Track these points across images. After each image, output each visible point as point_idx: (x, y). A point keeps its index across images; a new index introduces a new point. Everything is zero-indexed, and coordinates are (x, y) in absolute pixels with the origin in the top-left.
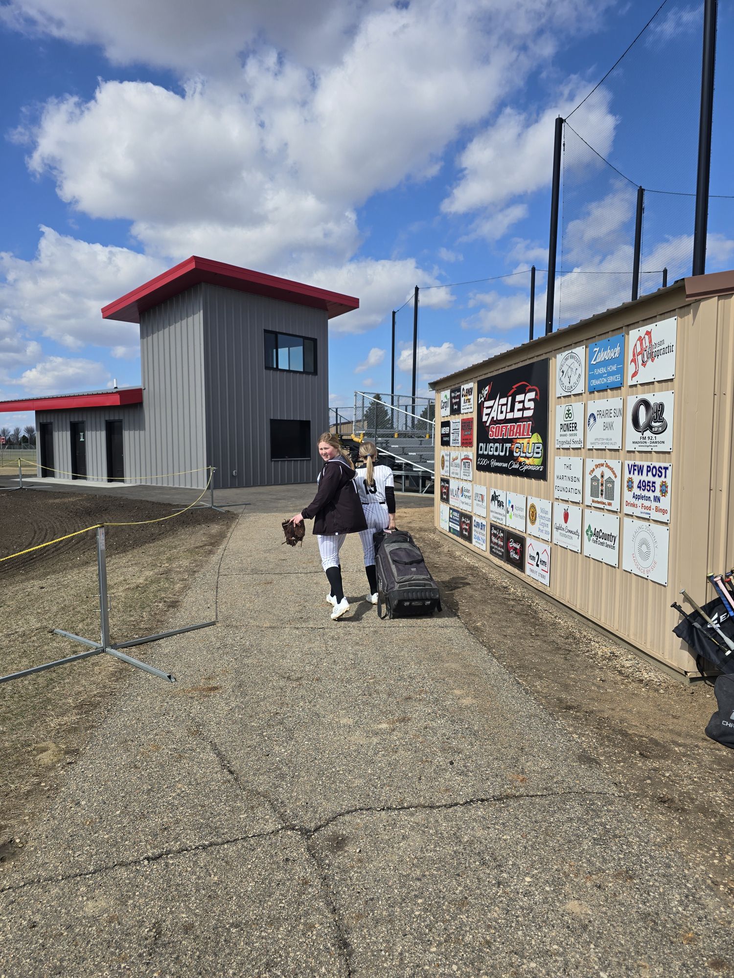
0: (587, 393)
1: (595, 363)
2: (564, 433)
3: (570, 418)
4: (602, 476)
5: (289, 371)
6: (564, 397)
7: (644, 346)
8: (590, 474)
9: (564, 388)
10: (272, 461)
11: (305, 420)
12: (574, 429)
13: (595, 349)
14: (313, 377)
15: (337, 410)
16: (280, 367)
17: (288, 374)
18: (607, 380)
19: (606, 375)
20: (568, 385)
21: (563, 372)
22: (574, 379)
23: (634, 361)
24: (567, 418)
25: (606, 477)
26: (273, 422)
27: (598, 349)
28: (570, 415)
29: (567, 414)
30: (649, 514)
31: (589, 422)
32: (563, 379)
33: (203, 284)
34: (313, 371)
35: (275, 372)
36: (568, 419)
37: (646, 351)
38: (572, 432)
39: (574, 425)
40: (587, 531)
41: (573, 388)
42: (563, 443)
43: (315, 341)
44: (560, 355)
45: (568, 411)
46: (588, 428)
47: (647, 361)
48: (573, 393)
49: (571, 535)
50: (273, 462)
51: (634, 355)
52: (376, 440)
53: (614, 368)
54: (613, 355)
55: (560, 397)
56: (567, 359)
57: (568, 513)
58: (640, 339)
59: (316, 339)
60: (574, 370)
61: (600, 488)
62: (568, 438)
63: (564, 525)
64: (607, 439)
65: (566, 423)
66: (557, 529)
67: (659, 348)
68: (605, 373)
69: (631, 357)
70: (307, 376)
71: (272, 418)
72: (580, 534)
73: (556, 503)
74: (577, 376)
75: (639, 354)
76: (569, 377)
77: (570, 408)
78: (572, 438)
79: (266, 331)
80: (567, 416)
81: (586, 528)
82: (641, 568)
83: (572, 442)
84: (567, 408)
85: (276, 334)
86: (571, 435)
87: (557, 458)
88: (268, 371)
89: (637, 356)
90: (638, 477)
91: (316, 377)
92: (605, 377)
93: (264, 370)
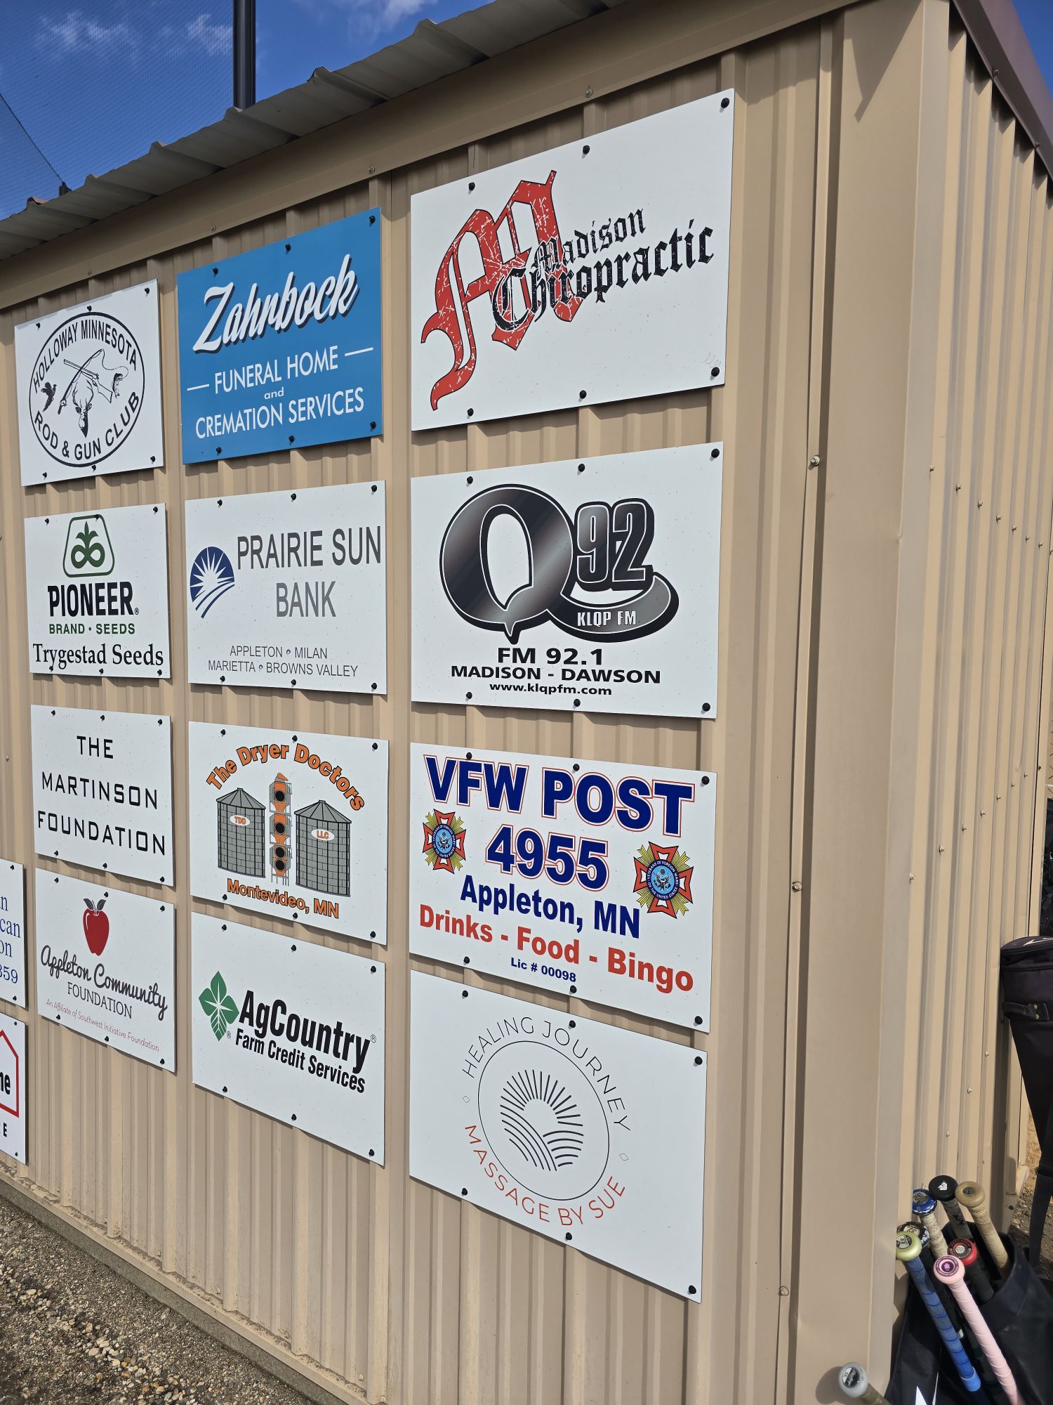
0: (178, 466)
1: (213, 345)
2: (69, 620)
3: (97, 564)
4: (280, 796)
6: (60, 485)
7: (508, 253)
8: (210, 780)
9: (58, 453)
12: (116, 605)
13: (213, 291)
18: (287, 415)
19: (281, 393)
20: (75, 437)
21: (49, 390)
22: (105, 416)
23: (443, 321)
24: (78, 565)
25: (298, 801)
27: (227, 290)
28: (96, 555)
29: (77, 548)
30: (573, 977)
31: (194, 580)
32: (49, 416)
36: (88, 567)
37: (520, 273)
38: (107, 619)
39: (116, 592)
40: (206, 997)
41: (105, 450)
42: (65, 657)
44: (31, 326)
45: (87, 536)
46: (191, 605)
47: (526, 320)
48: (103, 468)
49: (124, 999)
51: (443, 297)
53: (326, 361)
54: (313, 307)
55: (42, 487)
56: (64, 342)
57: (104, 918)
58: (481, 224)
60: (106, 379)
61: (270, 840)
62: (92, 641)
63: (87, 959)
64: (301, 652)
65: (77, 582)
66: (57, 967)
67: (612, 253)
68: (271, 386)
69: (424, 306)
72: (170, 1003)
73: (43, 877)
74: (123, 401)
75: (476, 289)
76: (84, 411)
77: (94, 525)
78: (110, 640)
80: (80, 556)
81: (200, 983)
82: (522, 1193)
83: (110, 656)
84: (79, 527)
86: (101, 629)
87: (39, 712)
89: (465, 300)
90: (493, 813)
92: (275, 402)
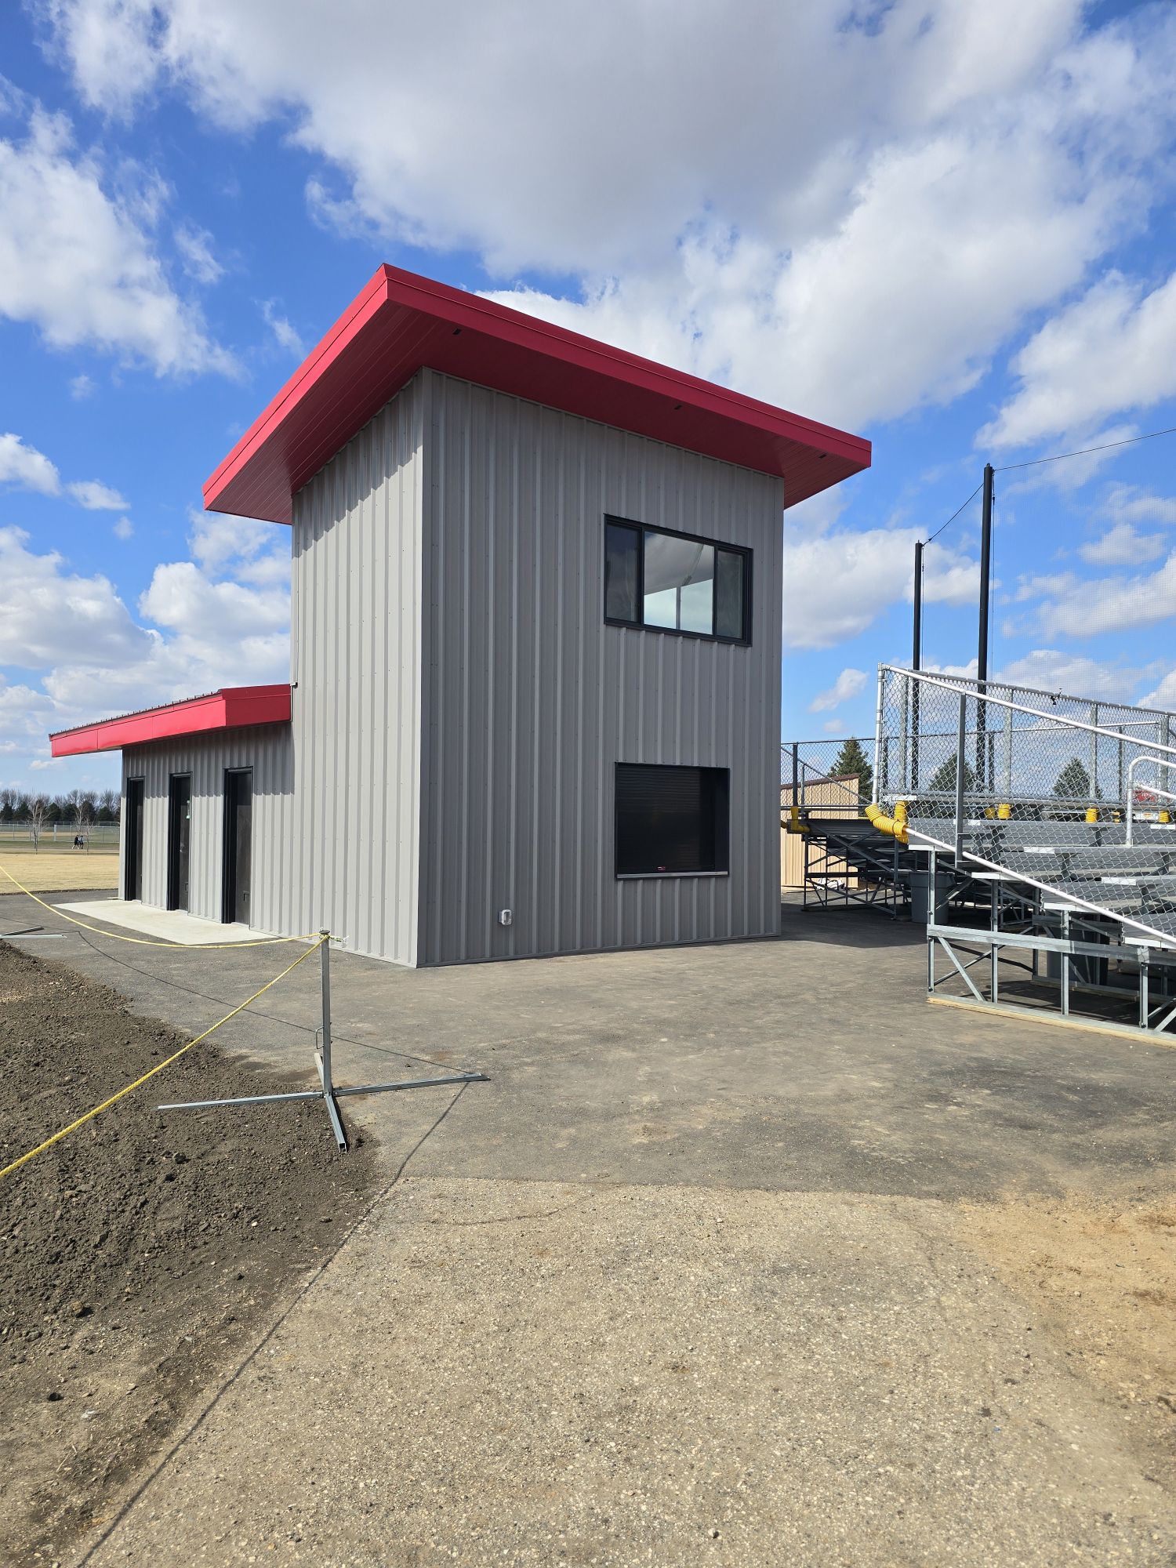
5: (676, 633)
10: (617, 880)
11: (713, 765)
14: (740, 650)
15: (795, 747)
16: (648, 620)
17: (671, 639)
26: (625, 772)
33: (426, 373)
34: (739, 635)
35: (633, 634)
43: (746, 554)
50: (621, 884)
52: (961, 826)
59: (751, 550)
70: (724, 648)
71: (621, 760)
79: (611, 521)
85: (640, 531)
88: (613, 630)
91: (750, 648)
93: (602, 626)
